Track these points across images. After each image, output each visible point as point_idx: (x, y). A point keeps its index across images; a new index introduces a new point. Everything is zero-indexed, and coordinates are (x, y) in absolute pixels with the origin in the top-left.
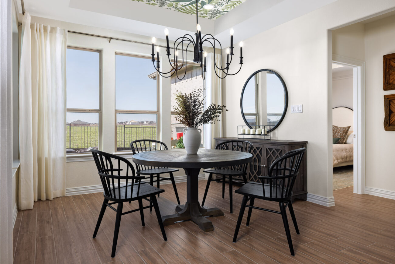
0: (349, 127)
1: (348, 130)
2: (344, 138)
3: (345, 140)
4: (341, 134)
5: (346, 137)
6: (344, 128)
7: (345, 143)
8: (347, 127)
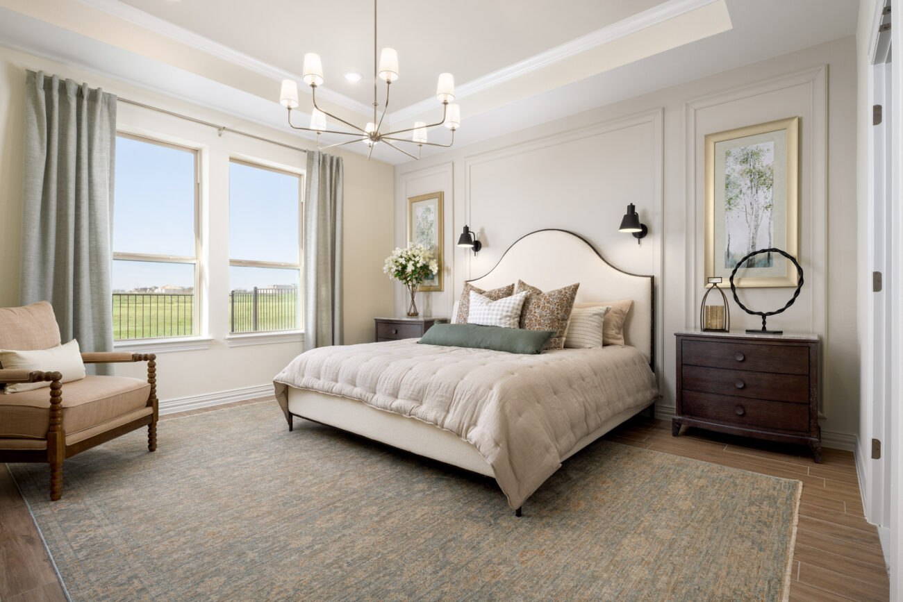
0: (576, 287)
1: (573, 299)
2: (562, 327)
3: (566, 333)
4: (552, 312)
5: (569, 322)
6: (560, 292)
7: (567, 346)
8: (569, 288)
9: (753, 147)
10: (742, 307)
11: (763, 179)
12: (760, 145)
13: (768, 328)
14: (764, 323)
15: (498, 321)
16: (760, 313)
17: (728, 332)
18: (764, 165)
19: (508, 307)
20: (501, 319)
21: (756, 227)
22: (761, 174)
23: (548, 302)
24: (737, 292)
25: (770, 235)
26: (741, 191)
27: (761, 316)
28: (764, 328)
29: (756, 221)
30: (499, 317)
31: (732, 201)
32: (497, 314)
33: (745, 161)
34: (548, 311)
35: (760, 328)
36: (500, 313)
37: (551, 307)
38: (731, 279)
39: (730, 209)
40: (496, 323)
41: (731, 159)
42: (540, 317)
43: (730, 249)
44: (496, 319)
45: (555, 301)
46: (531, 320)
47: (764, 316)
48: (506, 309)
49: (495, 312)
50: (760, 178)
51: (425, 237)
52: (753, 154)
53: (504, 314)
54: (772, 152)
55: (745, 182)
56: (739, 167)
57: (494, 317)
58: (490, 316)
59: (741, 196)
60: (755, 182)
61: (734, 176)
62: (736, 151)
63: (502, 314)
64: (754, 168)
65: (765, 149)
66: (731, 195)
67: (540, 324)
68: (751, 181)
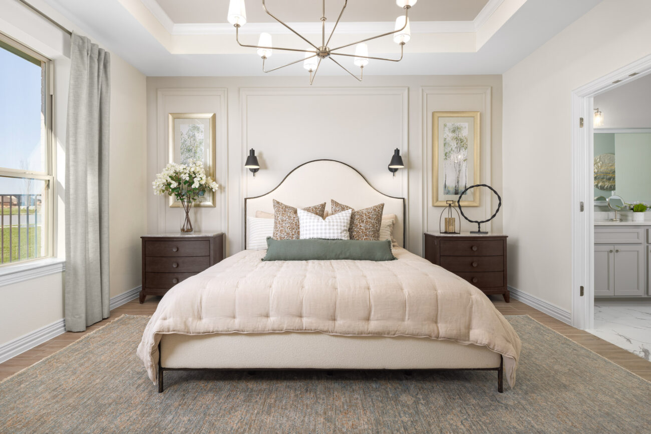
0: (382, 206)
8: (377, 207)
9: (458, 124)
10: (466, 218)
11: (463, 143)
12: (461, 123)
13: (481, 230)
14: (479, 227)
15: (340, 234)
16: (476, 222)
17: (459, 233)
18: (463, 136)
19: (344, 223)
20: (341, 233)
21: (459, 171)
22: (462, 141)
23: (369, 218)
24: (463, 209)
25: (466, 177)
26: (452, 149)
27: (477, 224)
28: (479, 231)
29: (459, 168)
30: (339, 231)
31: (447, 154)
32: (337, 229)
33: (454, 131)
34: (371, 225)
35: (477, 230)
36: (339, 228)
37: (372, 221)
38: (459, 201)
39: (446, 159)
40: (338, 237)
41: (447, 129)
42: (366, 230)
43: (446, 184)
44: (338, 233)
45: (374, 217)
46: (358, 232)
47: (479, 223)
48: (343, 224)
49: (335, 227)
50: (461, 143)
51: (192, 154)
52: (458, 128)
53: (343, 228)
54: (467, 129)
55: (454, 144)
56: (451, 135)
57: (336, 231)
58: (332, 231)
59: (452, 152)
60: (459, 145)
61: (449, 139)
62: (449, 125)
63: (341, 229)
64: (458, 136)
65: (464, 126)
66: (447, 151)
67: (366, 235)
68: (457, 144)
